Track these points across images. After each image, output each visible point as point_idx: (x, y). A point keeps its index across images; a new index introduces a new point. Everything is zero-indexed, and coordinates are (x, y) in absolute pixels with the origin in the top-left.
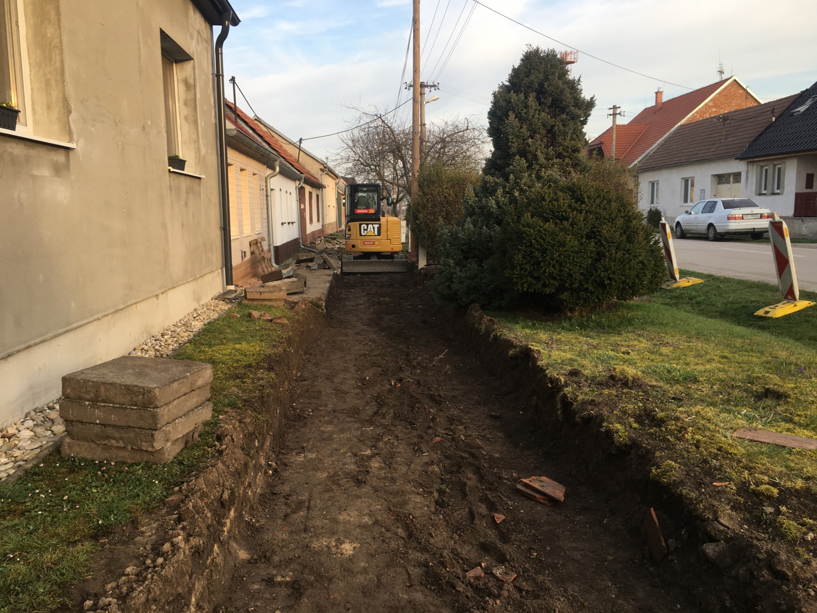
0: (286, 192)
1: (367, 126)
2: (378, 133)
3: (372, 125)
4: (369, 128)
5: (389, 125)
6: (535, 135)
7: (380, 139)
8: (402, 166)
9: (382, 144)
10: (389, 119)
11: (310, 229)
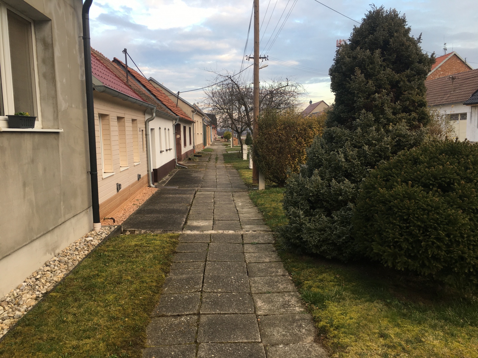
0: (165, 129)
1: (221, 83)
2: (228, 88)
3: (225, 83)
4: (223, 85)
5: (236, 83)
6: (381, 90)
7: (230, 92)
8: (244, 109)
9: (231, 95)
10: (236, 78)
11: (184, 150)
